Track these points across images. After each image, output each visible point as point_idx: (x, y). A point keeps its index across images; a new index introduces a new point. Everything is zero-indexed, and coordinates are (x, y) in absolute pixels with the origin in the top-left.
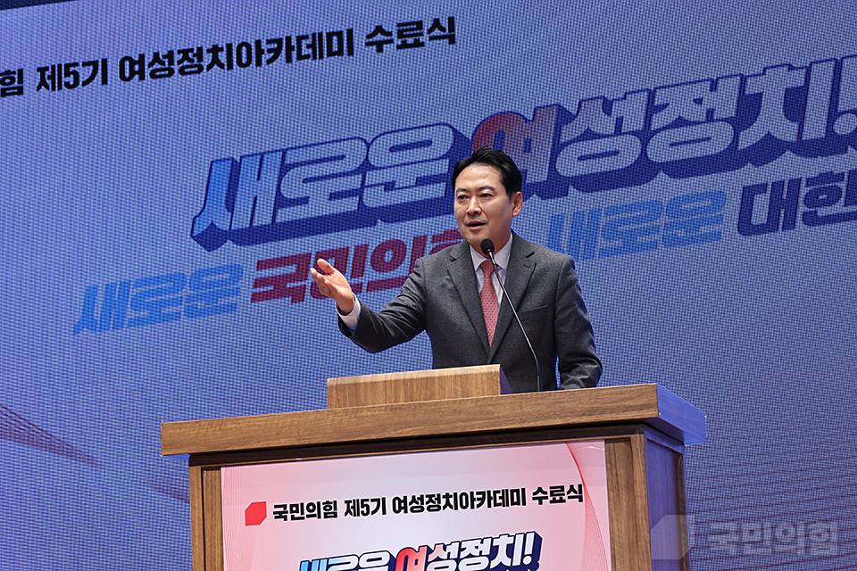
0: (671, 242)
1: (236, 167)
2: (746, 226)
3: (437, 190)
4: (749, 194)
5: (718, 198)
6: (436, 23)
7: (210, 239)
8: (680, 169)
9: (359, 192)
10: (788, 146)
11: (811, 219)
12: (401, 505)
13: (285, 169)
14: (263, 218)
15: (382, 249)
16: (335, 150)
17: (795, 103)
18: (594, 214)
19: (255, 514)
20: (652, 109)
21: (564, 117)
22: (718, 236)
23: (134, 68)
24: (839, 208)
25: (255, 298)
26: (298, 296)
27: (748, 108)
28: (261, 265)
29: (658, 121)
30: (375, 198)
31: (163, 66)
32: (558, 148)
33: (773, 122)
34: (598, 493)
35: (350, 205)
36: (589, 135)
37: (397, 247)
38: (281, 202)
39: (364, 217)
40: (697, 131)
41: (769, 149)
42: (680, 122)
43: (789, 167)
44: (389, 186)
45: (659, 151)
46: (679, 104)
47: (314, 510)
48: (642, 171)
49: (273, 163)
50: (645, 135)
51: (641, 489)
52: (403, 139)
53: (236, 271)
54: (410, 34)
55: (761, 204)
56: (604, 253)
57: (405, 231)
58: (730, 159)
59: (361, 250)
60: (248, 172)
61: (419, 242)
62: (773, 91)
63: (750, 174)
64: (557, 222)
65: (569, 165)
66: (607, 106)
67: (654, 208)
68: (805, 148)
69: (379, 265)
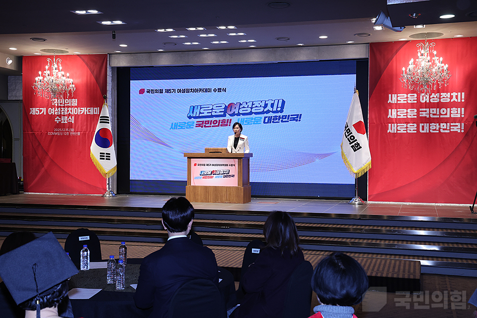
0: (254, 124)
1: (194, 107)
2: (264, 122)
3: (222, 113)
4: (265, 118)
5: (261, 118)
6: (223, 89)
7: (190, 117)
8: (256, 113)
9: (211, 113)
10: (271, 111)
11: (273, 122)
12: (213, 165)
13: (201, 108)
14: (197, 115)
15: (215, 121)
16: (209, 106)
17: (272, 105)
18: (244, 119)
19: (195, 165)
20: (253, 104)
21: (241, 104)
22: (260, 123)
23: (179, 91)
24: (277, 121)
25: (196, 127)
26: (202, 127)
27: (266, 105)
28: (197, 122)
29: (253, 106)
30: (213, 114)
31: (184, 91)
32: (239, 109)
33: (269, 108)
34: (237, 165)
35: (210, 114)
36: (244, 107)
37: (217, 121)
38: (200, 113)
39: (212, 116)
40: (259, 108)
41: (268, 112)
42: (256, 107)
43: (271, 114)
44: (216, 112)
45: (253, 111)
46: (256, 104)
47: (202, 165)
48: (251, 113)
49: (199, 107)
50: (252, 108)
51: (242, 165)
52: (217, 105)
53: (194, 123)
54: (219, 90)
55: (267, 119)
56: (245, 124)
57: (217, 119)
58: (263, 113)
59: (211, 121)
60: (196, 108)
61: (220, 120)
62: (269, 104)
63: (265, 115)
64: (239, 119)
65: (241, 112)
66: (247, 104)
67: (252, 119)
68: (273, 112)
69: (214, 123)
